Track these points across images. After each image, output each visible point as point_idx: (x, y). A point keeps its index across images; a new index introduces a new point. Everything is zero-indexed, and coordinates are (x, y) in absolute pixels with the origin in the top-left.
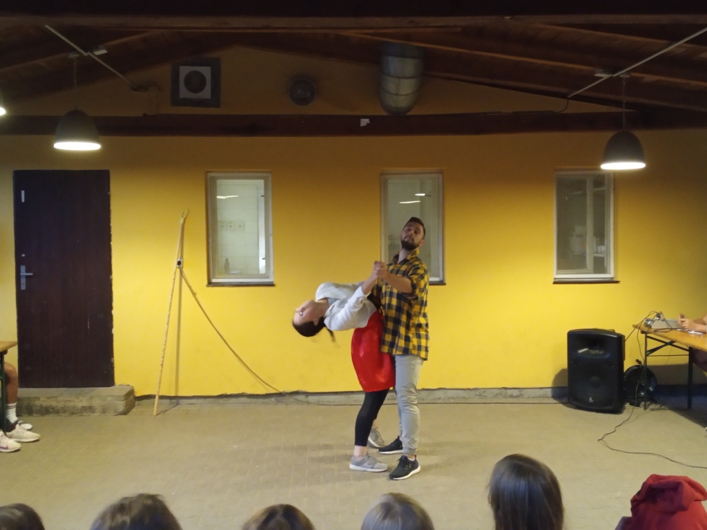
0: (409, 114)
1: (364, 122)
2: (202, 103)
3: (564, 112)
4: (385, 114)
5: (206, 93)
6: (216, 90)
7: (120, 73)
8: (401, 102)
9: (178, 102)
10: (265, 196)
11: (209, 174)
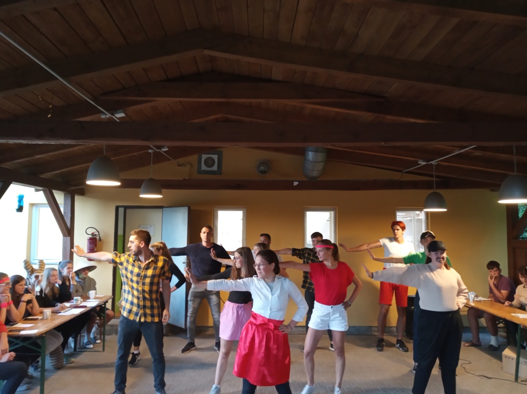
0: (318, 179)
1: (296, 183)
2: (213, 173)
3: (401, 180)
4: (306, 180)
5: (215, 168)
6: (219, 166)
7: (173, 159)
8: (315, 174)
9: (200, 172)
10: (243, 219)
11: (214, 208)
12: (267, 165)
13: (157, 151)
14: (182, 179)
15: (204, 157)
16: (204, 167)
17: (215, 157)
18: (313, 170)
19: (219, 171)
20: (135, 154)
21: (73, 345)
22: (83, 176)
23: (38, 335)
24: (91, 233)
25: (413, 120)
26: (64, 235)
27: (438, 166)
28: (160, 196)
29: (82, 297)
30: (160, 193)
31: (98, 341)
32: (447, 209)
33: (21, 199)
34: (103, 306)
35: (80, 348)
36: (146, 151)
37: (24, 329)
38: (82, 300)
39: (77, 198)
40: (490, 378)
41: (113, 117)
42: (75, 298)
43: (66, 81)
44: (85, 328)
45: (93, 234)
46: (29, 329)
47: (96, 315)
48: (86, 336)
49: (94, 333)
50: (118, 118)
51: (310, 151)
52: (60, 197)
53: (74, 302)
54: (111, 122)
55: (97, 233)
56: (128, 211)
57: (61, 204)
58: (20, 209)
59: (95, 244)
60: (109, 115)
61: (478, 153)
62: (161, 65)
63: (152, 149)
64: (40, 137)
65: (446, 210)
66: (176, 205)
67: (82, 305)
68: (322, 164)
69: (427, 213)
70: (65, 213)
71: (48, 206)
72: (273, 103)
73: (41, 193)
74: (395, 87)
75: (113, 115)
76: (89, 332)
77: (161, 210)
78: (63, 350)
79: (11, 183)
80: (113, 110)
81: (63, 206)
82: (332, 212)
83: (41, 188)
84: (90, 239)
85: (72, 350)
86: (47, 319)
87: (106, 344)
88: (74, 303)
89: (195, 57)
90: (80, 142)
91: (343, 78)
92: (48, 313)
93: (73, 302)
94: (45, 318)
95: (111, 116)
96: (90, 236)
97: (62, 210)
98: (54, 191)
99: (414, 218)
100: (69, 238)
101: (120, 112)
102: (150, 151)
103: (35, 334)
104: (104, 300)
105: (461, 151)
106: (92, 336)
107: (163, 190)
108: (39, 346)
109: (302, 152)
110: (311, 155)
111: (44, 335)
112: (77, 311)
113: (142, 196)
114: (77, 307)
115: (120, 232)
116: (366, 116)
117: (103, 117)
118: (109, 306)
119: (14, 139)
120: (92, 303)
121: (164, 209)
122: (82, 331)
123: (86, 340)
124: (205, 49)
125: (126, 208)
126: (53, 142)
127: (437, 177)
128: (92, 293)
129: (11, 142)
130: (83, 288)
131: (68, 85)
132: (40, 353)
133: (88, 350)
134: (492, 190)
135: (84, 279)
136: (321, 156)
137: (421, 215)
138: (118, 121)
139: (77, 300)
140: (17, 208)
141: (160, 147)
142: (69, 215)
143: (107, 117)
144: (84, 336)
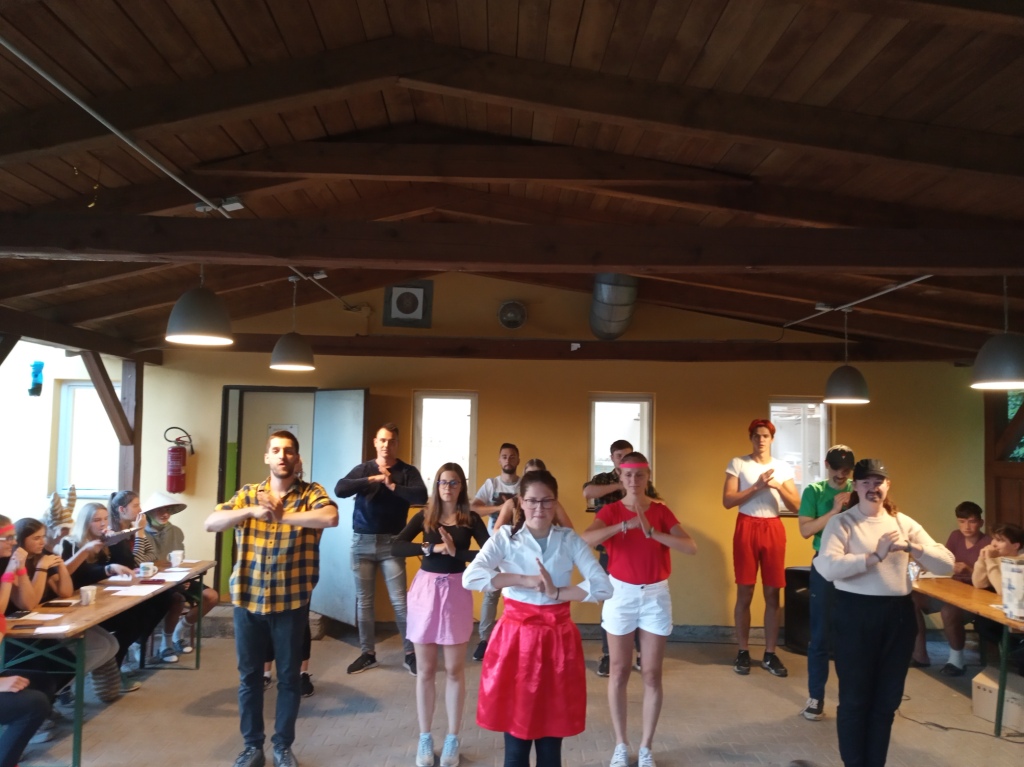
0: (619, 339)
1: (575, 347)
2: (413, 323)
3: (780, 341)
4: (596, 339)
5: (418, 314)
6: (427, 310)
7: (336, 295)
8: (613, 328)
9: (389, 322)
10: (471, 416)
11: (416, 393)
12: (519, 310)
13: (305, 278)
14: (354, 335)
15: (397, 292)
16: (396, 313)
17: (419, 293)
18: (610, 321)
19: (426, 322)
20: (262, 284)
21: (137, 656)
22: (160, 325)
23: (71, 635)
24: (174, 439)
25: (807, 224)
26: (123, 442)
27: (853, 315)
28: (309, 368)
29: (156, 562)
30: (310, 362)
31: (188, 649)
32: (869, 399)
33: (38, 369)
34: (198, 580)
35: (151, 663)
36: (284, 279)
37: (42, 624)
38: (156, 568)
39: (147, 369)
40: (946, 729)
41: (220, 210)
42: (142, 565)
43: (125, 136)
44: (162, 622)
45: (178, 440)
46: (54, 625)
47: (184, 598)
48: (164, 639)
49: (179, 633)
50: (228, 213)
51: (605, 283)
52: (114, 368)
53: (141, 573)
54: (215, 219)
55: (186, 439)
56: (248, 396)
57: (117, 381)
58: (36, 390)
59: (182, 458)
60: (211, 207)
61: (932, 291)
62: (315, 107)
63: (295, 274)
64: (74, 247)
65: (866, 401)
66: (340, 385)
67: (156, 577)
68: (627, 309)
69: (830, 408)
70: (124, 398)
71: (92, 384)
72: (534, 186)
73: (79, 359)
74: (774, 157)
75: (220, 205)
76: (169, 630)
77: (311, 395)
78: (119, 666)
79: (18, 338)
80: (219, 197)
81: (120, 384)
82: (646, 404)
83: (77, 350)
84: (173, 450)
85: (136, 666)
86: (87, 605)
87: (202, 654)
88: (141, 575)
89: (381, 92)
90: (155, 258)
91: (672, 139)
92: (90, 593)
93: (138, 573)
94: (84, 603)
95: (215, 208)
96: (174, 445)
97: (118, 392)
98: (104, 357)
99: (804, 416)
100: (131, 448)
101: (234, 202)
102: (291, 279)
103: (64, 634)
104: (199, 569)
105: (900, 287)
106: (175, 639)
107: (316, 357)
108: (72, 658)
109: (588, 285)
110: (605, 292)
111: (82, 637)
112: (147, 591)
113: (275, 367)
114: (145, 582)
115: (232, 438)
116: (716, 215)
117: (200, 209)
118: (208, 580)
119: (25, 251)
120: (175, 576)
121: (318, 394)
122: (156, 629)
123: (163, 648)
124: (401, 76)
125: (243, 390)
126: (100, 258)
127: (851, 337)
128: (175, 556)
129: (18, 255)
130: (158, 546)
131: (131, 145)
132: (73, 670)
133: (168, 666)
134: (958, 365)
135: (160, 529)
136: (625, 294)
137: (819, 412)
138: (228, 217)
139: (147, 568)
140: (30, 387)
141: (311, 271)
142: (133, 403)
143: (208, 209)
144: (160, 639)
